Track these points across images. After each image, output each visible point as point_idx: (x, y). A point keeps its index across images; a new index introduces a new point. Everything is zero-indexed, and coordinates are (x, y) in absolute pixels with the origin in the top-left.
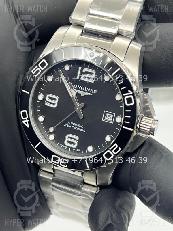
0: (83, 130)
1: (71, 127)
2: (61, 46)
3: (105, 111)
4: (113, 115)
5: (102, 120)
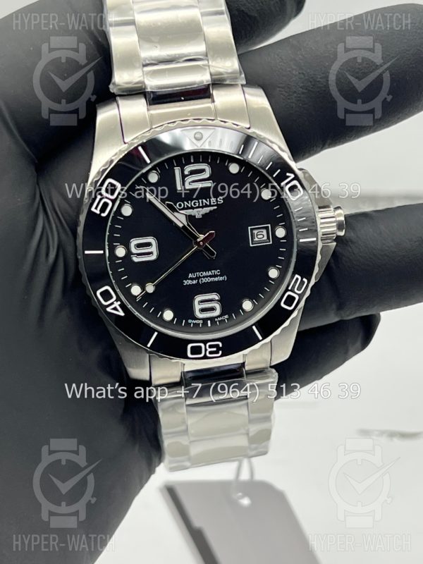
0: (221, 279)
1: (198, 282)
2: (125, 143)
3: (249, 228)
4: (267, 228)
5: (251, 245)
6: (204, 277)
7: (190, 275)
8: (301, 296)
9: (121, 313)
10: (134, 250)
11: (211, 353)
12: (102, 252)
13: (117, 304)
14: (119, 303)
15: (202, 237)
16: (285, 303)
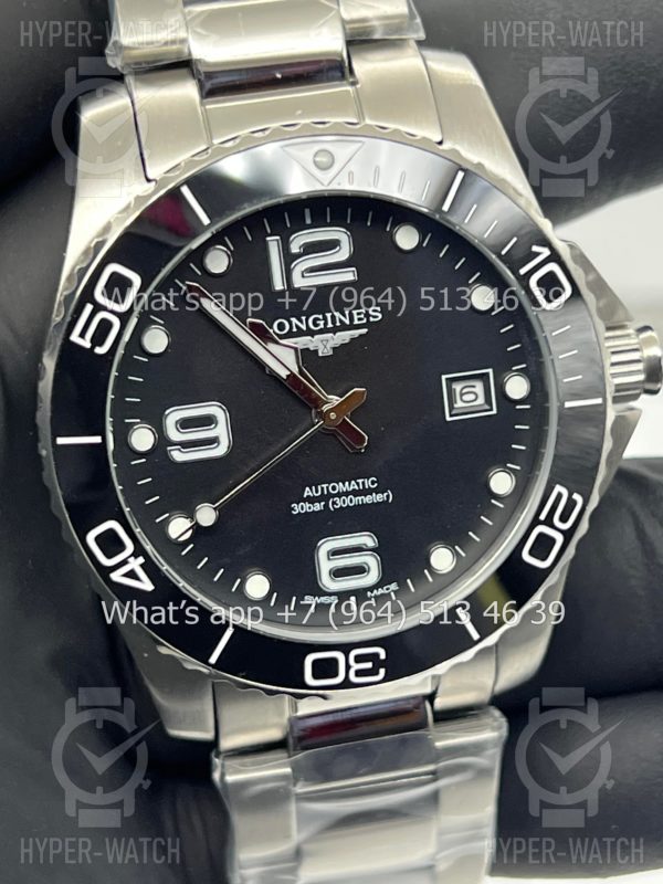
0: (379, 498)
1: (326, 506)
2: (148, 180)
3: (444, 377)
4: (484, 377)
5: (448, 419)
6: (339, 495)
7: (307, 492)
8: (568, 535)
9: (147, 586)
10: (174, 434)
11: (359, 673)
12: (97, 439)
13: (136, 564)
14: (141, 560)
15: (335, 400)
16: (531, 553)
